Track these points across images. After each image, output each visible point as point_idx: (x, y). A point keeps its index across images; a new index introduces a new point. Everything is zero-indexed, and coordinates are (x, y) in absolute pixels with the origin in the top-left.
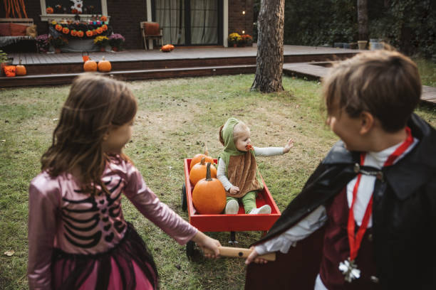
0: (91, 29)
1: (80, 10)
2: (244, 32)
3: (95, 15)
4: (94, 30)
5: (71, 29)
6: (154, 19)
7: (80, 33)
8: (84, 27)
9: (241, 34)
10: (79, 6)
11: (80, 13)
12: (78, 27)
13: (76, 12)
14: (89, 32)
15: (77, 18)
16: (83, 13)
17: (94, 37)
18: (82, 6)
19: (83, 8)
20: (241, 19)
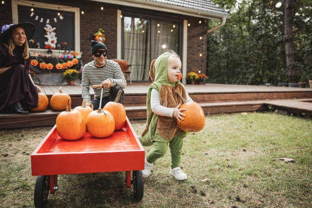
0: (61, 62)
1: (53, 45)
2: (200, 72)
3: (68, 51)
4: (64, 63)
5: (40, 62)
6: (123, 58)
7: (50, 66)
8: (53, 61)
9: (197, 73)
10: (52, 42)
11: (53, 49)
12: (47, 60)
13: (49, 47)
14: (59, 66)
15: (50, 52)
16: (57, 48)
17: (64, 70)
18: (55, 42)
19: (56, 44)
20: (197, 61)
